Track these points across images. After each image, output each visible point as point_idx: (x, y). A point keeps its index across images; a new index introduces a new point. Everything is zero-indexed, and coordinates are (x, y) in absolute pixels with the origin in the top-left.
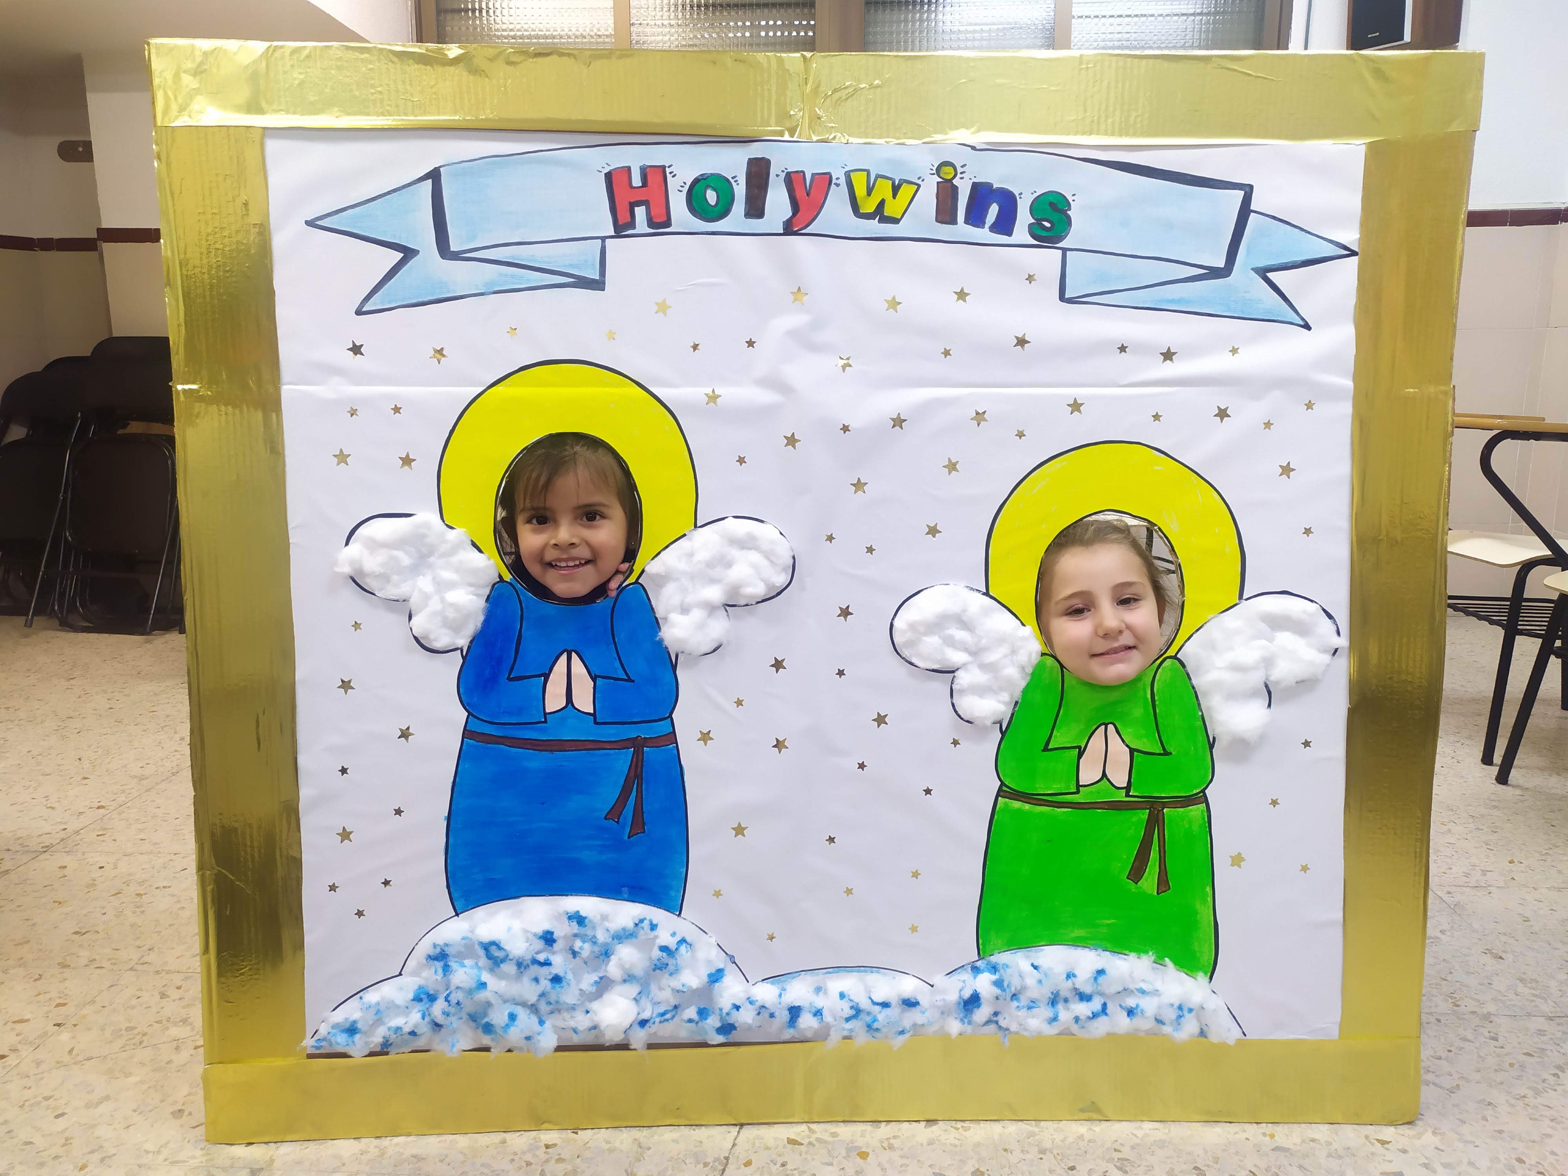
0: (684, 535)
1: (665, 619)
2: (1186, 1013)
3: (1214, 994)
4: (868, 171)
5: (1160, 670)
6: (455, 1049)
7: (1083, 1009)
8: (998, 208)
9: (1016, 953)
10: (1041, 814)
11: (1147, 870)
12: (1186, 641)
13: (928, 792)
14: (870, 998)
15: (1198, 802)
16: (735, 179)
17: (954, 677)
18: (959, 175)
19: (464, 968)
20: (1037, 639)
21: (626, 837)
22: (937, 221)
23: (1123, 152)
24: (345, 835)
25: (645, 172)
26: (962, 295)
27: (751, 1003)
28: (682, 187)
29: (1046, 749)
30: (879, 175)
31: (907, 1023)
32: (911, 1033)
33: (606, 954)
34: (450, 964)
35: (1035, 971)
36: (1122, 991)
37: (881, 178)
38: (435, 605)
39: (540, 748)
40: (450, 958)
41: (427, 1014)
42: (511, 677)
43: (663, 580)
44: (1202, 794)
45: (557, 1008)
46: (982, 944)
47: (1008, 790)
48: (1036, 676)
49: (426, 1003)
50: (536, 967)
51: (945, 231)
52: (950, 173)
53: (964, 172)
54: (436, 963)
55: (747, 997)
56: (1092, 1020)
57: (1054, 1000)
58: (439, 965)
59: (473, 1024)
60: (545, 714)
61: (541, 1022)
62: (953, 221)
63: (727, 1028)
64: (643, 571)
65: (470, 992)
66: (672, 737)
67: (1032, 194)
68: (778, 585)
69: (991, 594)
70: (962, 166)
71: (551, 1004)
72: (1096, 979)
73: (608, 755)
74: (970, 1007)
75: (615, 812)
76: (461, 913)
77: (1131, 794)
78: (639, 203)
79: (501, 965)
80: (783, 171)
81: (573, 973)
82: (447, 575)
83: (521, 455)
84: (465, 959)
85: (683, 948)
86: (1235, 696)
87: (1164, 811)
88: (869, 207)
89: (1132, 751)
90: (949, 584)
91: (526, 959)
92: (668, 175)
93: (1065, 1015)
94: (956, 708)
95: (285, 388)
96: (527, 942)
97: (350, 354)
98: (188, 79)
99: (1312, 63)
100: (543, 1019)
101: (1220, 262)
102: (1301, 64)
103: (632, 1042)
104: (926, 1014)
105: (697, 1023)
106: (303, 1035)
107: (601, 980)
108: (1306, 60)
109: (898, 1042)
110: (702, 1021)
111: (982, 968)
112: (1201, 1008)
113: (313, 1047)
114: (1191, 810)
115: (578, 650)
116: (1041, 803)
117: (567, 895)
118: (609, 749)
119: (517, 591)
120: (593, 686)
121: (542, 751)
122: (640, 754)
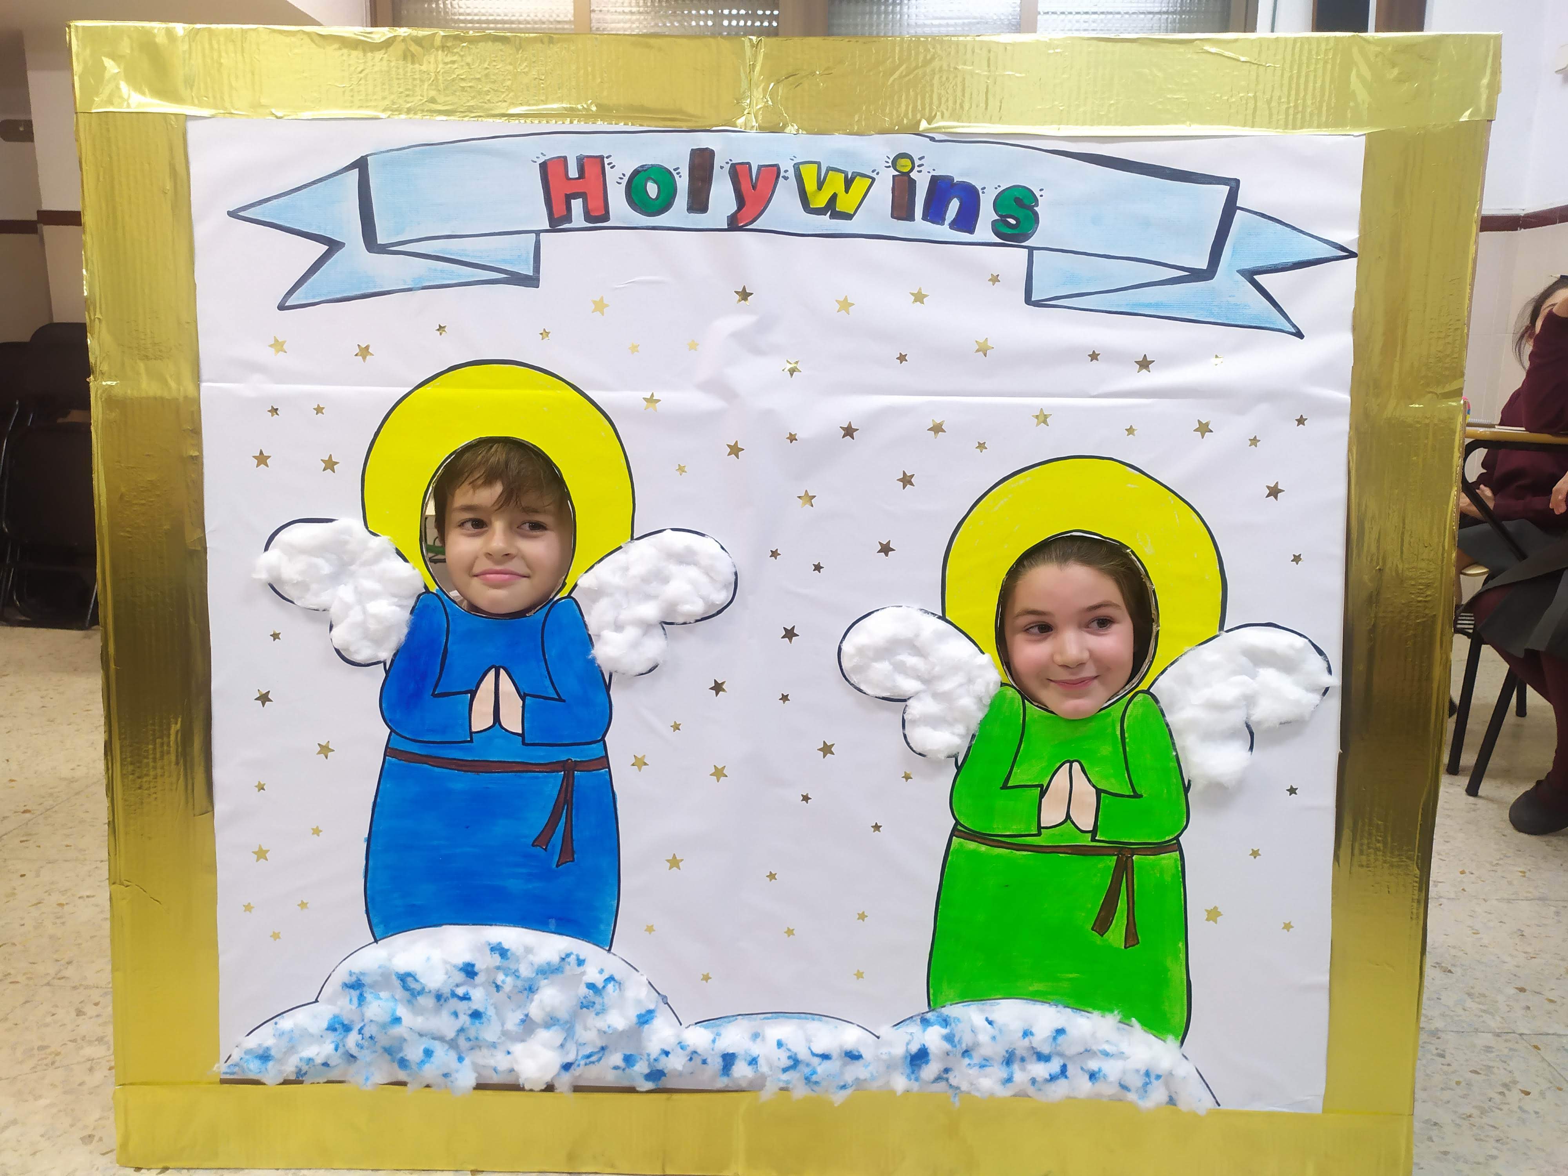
0: (620, 548)
1: (599, 636)
2: (1153, 1080)
3: (1186, 1060)
5: (1130, 705)
6: (369, 1083)
7: (1040, 1070)
8: (959, 204)
9: (969, 1005)
10: (999, 856)
11: (1114, 922)
12: (1159, 676)
13: (877, 827)
14: (809, 1048)
15: (1170, 850)
16: (677, 171)
17: (906, 706)
18: (917, 169)
19: (379, 1001)
20: (996, 667)
21: (554, 866)
22: (893, 217)
23: (1097, 144)
24: (261, 854)
25: (582, 162)
26: (919, 297)
27: (682, 1048)
28: (621, 178)
29: (1005, 787)
30: (830, 167)
31: (849, 1077)
32: (854, 1088)
33: (531, 989)
34: (365, 995)
35: (990, 1026)
36: (1084, 1052)
37: (832, 170)
38: (356, 615)
39: (464, 769)
40: (364, 989)
41: (341, 1045)
42: (436, 693)
43: (597, 594)
44: (1175, 841)
45: (476, 1044)
46: (933, 993)
47: (963, 829)
48: (994, 707)
49: (341, 1034)
50: (455, 999)
51: (901, 228)
52: (907, 166)
53: (922, 165)
54: (351, 991)
55: (678, 1042)
56: (1051, 1083)
57: (1009, 1059)
58: (355, 994)
59: (388, 1057)
60: (471, 733)
61: (460, 1059)
62: (910, 217)
63: (656, 1075)
64: (576, 586)
65: (384, 1026)
66: (604, 761)
67: (996, 188)
68: (718, 603)
69: (947, 618)
70: (920, 159)
71: (470, 1040)
72: (1055, 1038)
73: (537, 778)
74: (918, 1062)
75: (543, 839)
76: (380, 940)
77: (1097, 838)
78: (575, 196)
79: (418, 998)
80: (727, 163)
81: (495, 1008)
82: (369, 584)
83: (449, 460)
84: (381, 991)
85: (610, 986)
86: (1210, 736)
87: (1134, 858)
88: (820, 201)
89: (1099, 792)
90: (901, 606)
91: (444, 992)
92: (606, 166)
93: (1020, 1076)
94: (909, 740)
95: (204, 385)
96: (447, 973)
97: (272, 350)
98: (108, 63)
99: (1306, 46)
100: (463, 1055)
101: (1203, 265)
102: (1294, 48)
103: (556, 1085)
104: (870, 1068)
105: (624, 1070)
106: (218, 1061)
107: (525, 1020)
108: (1298, 45)
109: (839, 1098)
110: (629, 1068)
111: (932, 1021)
112: (1171, 1074)
113: (226, 1073)
114: (1164, 858)
115: (506, 666)
116: (1000, 844)
117: (491, 925)
118: (537, 772)
119: (442, 603)
120: (521, 705)
121: (468, 771)
122: (571, 779)
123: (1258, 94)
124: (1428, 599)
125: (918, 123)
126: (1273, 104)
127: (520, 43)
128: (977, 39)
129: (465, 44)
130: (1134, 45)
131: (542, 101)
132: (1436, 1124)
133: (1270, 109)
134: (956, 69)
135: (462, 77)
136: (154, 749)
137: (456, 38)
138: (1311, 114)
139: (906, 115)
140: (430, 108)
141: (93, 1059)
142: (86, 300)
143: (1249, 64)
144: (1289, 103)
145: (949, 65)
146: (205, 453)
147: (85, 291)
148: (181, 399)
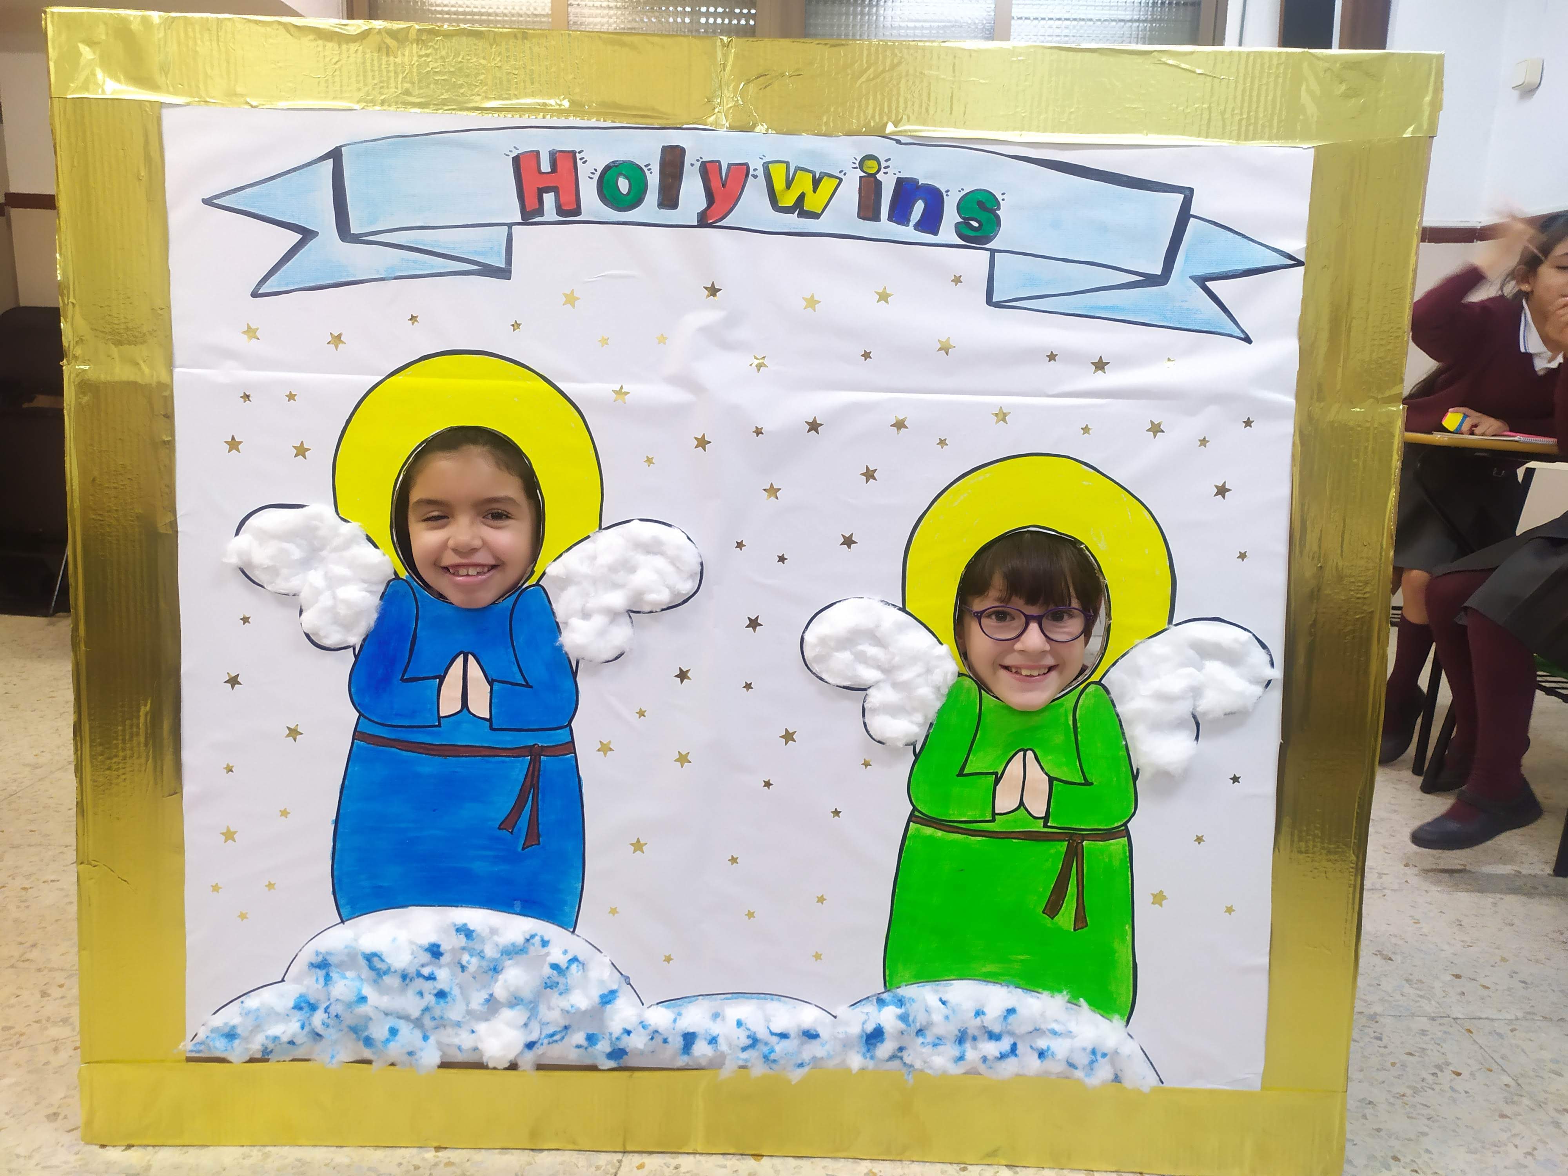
0: (588, 537)
1: (566, 623)
2: (1099, 1058)
3: (1131, 1040)
4: (787, 163)
5: (1083, 695)
6: (334, 1061)
7: (991, 1049)
8: (924, 205)
9: (924, 986)
10: (953, 841)
11: (1064, 905)
12: (1110, 667)
13: (836, 813)
14: (768, 1028)
15: (1117, 835)
16: (648, 168)
17: (866, 695)
18: (883, 170)
19: (345, 980)
20: (954, 658)
21: (520, 849)
22: (859, 217)
23: (1056, 151)
24: (229, 835)
25: (554, 157)
26: (884, 297)
27: (644, 1027)
28: (593, 173)
29: (961, 774)
30: (799, 167)
31: (806, 1056)
32: (810, 1066)
33: (495, 970)
34: (331, 975)
35: (943, 1006)
36: (1033, 1031)
37: (800, 170)
38: (325, 600)
39: (432, 752)
40: (332, 968)
41: (307, 1024)
42: (405, 678)
43: (565, 582)
45: (441, 1023)
46: (889, 975)
47: (920, 815)
48: (952, 695)
49: (307, 1013)
50: (421, 980)
51: (867, 228)
52: (873, 167)
53: (888, 167)
54: (318, 970)
55: (640, 1021)
56: (1002, 1061)
57: (962, 1038)
58: (321, 973)
59: (354, 1036)
60: (439, 718)
61: (425, 1038)
62: (876, 217)
63: (617, 1053)
64: (544, 574)
65: (349, 1005)
66: (570, 746)
67: (960, 191)
68: (684, 592)
69: (907, 609)
70: (887, 161)
71: (435, 1019)
72: (1005, 1018)
73: (503, 762)
74: (873, 1041)
75: (509, 822)
76: (347, 920)
77: (1049, 824)
78: (548, 190)
79: (384, 977)
80: (698, 160)
81: (460, 987)
82: (340, 570)
83: (420, 448)
84: (347, 970)
85: (574, 967)
86: (1159, 726)
87: (1084, 843)
88: (789, 200)
89: (1051, 780)
90: (863, 597)
91: (410, 971)
92: (578, 161)
93: (972, 1054)
94: (869, 728)
95: (177, 371)
96: (412, 954)
97: (245, 337)
98: (84, 49)
99: (1259, 61)
100: (428, 1034)
101: (1157, 269)
102: (1247, 62)
103: (520, 1063)
104: (827, 1047)
105: (586, 1048)
106: (183, 1038)
107: (489, 1000)
108: (1252, 58)
109: (797, 1075)
110: (591, 1046)
111: (887, 1001)
112: (1116, 1053)
113: (192, 1051)
114: (1113, 844)
115: (475, 652)
116: (956, 830)
117: (457, 906)
118: (503, 756)
119: (412, 589)
120: (489, 690)
121: (435, 755)
122: (537, 764)
123: (1212, 105)
124: (1367, 595)
125: (885, 125)
126: (1227, 116)
127: (494, 39)
128: (943, 44)
129: (439, 38)
130: (1095, 55)
131: (515, 95)
132: (1370, 1103)
133: (1223, 120)
134: (921, 73)
135: (437, 70)
136: (124, 730)
137: (431, 32)
138: (1263, 126)
139: (873, 117)
140: (404, 101)
141: (58, 1040)
142: (59, 285)
143: (1204, 76)
144: (1241, 114)
145: (916, 71)
146: (177, 438)
147: (58, 275)
148: (154, 384)
